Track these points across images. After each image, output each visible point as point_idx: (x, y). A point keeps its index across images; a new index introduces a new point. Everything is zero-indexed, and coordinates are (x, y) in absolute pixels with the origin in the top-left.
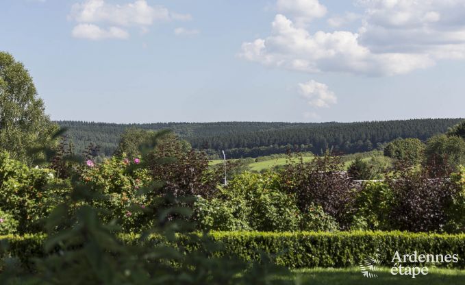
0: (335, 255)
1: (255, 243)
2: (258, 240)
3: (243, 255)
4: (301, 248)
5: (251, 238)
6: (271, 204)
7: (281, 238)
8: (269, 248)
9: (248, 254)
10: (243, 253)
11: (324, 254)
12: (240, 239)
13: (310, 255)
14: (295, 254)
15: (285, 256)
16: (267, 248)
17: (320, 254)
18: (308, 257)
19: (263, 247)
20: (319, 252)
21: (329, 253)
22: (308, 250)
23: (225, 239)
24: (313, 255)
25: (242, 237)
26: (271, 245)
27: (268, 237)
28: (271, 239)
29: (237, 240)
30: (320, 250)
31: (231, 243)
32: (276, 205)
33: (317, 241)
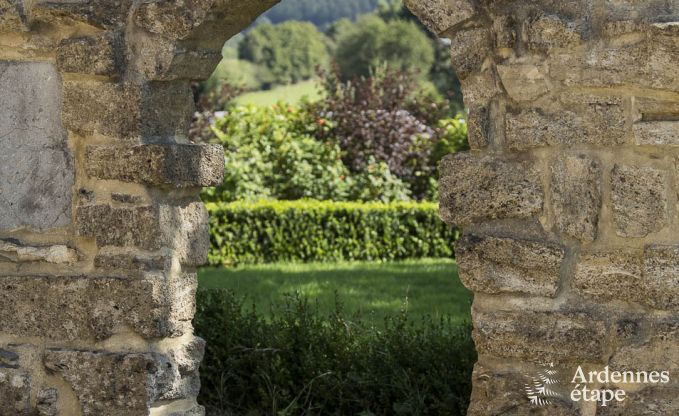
0: (452, 239)
1: (334, 220)
2: (339, 215)
3: (317, 239)
4: (402, 227)
5: (329, 212)
6: (303, 159)
7: (373, 213)
8: (356, 227)
9: (325, 236)
10: (317, 236)
11: (436, 238)
12: (312, 215)
13: (415, 239)
14: (394, 237)
15: (378, 240)
16: (353, 228)
17: (430, 237)
18: (413, 242)
19: (347, 226)
20: (428, 235)
21: (443, 236)
22: (413, 232)
23: (291, 213)
24: (420, 238)
25: (314, 211)
26: (359, 222)
27: (353, 211)
28: (357, 214)
29: (308, 215)
30: (430, 231)
31: (298, 220)
32: (310, 161)
33: (426, 217)
